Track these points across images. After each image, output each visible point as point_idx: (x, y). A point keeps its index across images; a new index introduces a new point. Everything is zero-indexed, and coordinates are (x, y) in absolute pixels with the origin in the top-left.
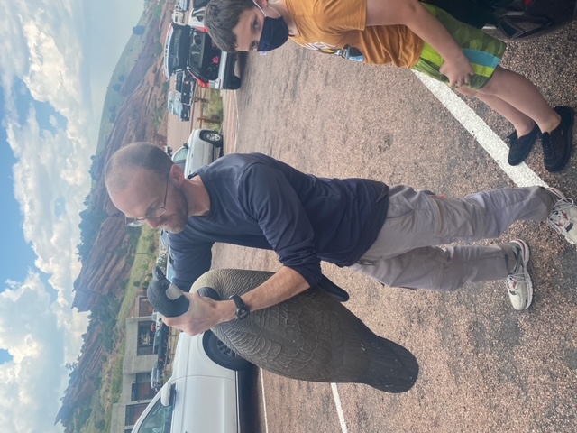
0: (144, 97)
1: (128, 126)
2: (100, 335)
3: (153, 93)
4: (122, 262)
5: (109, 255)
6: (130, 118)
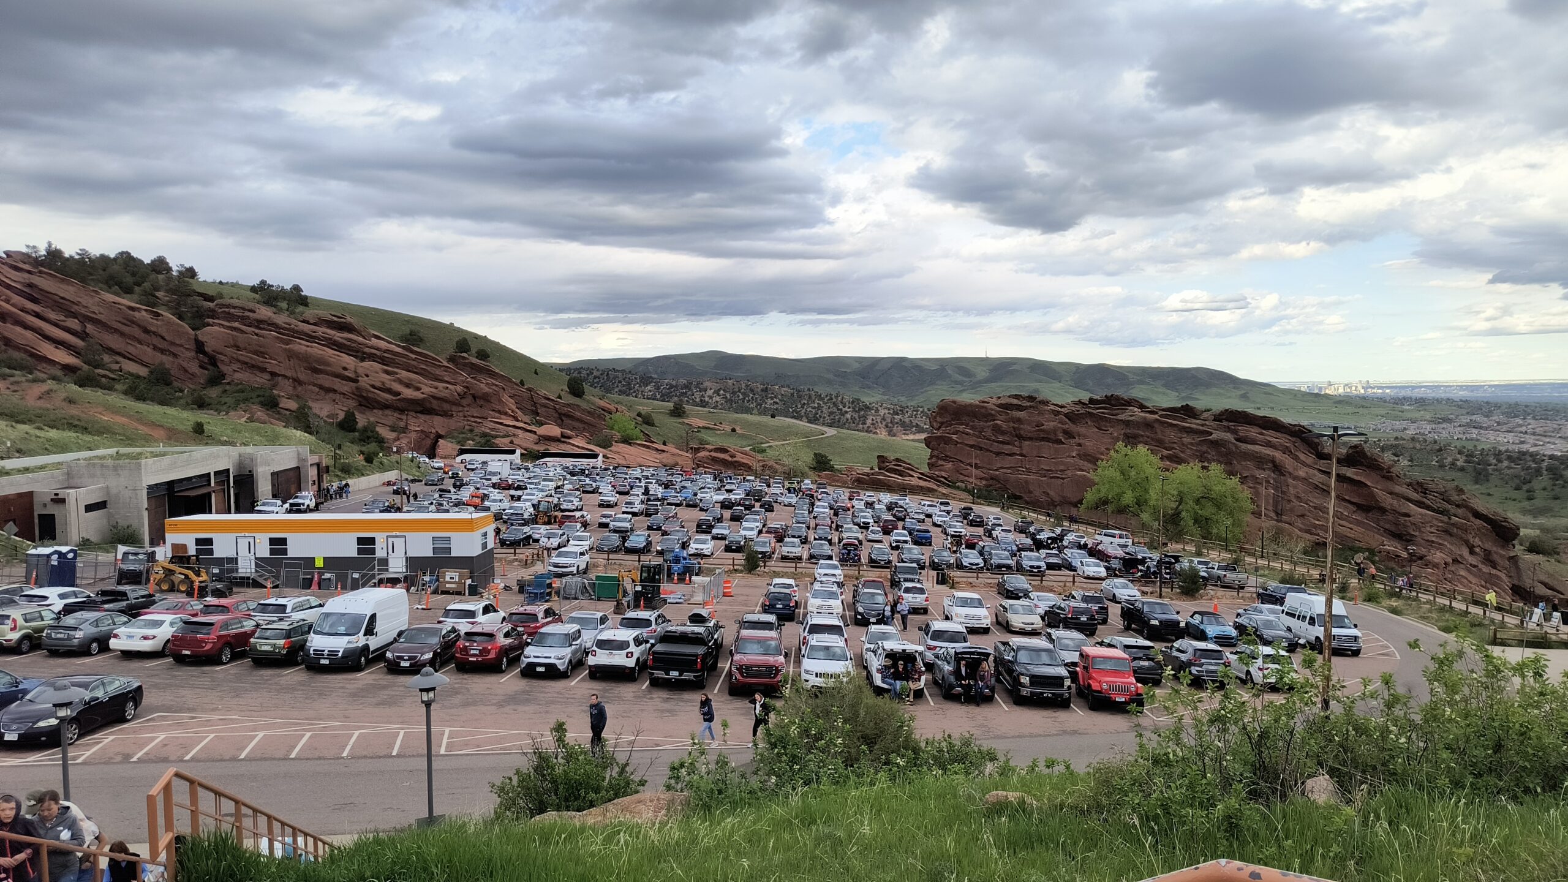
0: (506, 414)
1: (441, 385)
3: (520, 432)
4: (62, 357)
5: (73, 323)
6: (459, 388)
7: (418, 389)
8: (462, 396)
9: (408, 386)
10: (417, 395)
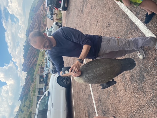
0: (40, 13)
1: (36, 22)
2: (29, 78)
3: (43, 12)
4: (35, 59)
5: (31, 57)
6: (36, 19)
7: (37, 25)
8: (38, 19)
9: (36, 26)
10: (38, 25)
